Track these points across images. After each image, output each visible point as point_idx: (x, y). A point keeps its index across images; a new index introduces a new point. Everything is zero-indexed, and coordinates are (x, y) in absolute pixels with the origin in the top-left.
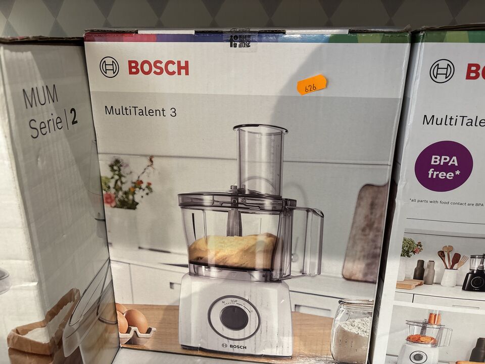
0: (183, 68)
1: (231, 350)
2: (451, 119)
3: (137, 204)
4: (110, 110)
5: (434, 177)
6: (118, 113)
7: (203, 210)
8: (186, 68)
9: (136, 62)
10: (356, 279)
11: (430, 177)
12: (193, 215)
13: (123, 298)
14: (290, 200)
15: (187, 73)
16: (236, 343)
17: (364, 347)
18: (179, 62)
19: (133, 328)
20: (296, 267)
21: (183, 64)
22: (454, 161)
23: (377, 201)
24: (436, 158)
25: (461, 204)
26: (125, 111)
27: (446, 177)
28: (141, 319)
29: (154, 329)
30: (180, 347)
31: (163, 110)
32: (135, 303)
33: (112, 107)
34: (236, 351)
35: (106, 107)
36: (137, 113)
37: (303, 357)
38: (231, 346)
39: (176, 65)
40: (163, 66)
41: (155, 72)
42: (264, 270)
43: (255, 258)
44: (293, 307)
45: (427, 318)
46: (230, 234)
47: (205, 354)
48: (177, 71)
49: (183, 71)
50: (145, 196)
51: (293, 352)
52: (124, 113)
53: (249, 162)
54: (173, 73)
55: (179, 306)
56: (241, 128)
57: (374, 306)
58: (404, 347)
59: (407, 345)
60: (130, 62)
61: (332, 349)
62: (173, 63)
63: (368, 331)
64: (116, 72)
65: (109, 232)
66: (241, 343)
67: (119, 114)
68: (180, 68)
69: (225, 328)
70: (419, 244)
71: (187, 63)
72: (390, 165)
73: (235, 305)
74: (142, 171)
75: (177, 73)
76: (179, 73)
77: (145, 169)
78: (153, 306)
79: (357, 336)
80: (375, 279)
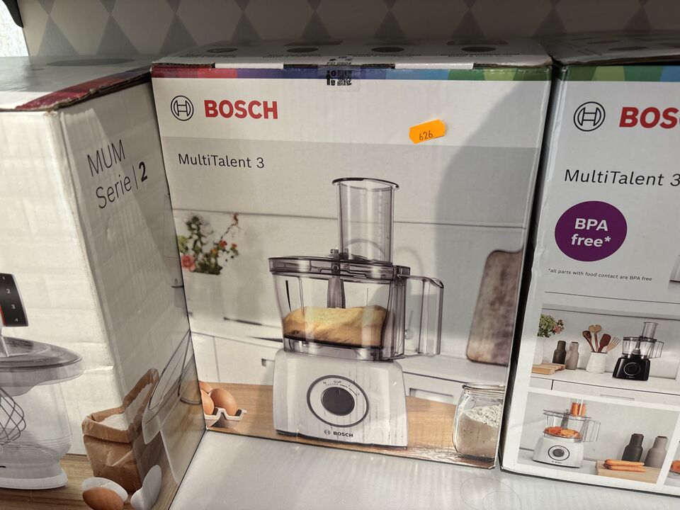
0: (270, 110)
1: (335, 438)
2: (600, 174)
3: (221, 268)
4: (183, 159)
5: (579, 244)
6: (194, 162)
7: (298, 277)
8: (274, 109)
9: (214, 103)
10: (483, 361)
11: (573, 243)
12: (287, 282)
13: (207, 376)
14: (402, 267)
15: (275, 116)
16: (341, 430)
17: (493, 439)
18: (265, 103)
19: (220, 410)
20: (410, 345)
21: (270, 106)
22: (603, 226)
23: (508, 270)
24: (582, 222)
25: (612, 277)
26: (202, 160)
27: (593, 244)
28: (229, 399)
29: (243, 411)
30: (275, 432)
31: (248, 160)
32: (222, 381)
33: (187, 155)
34: (341, 438)
35: (180, 155)
36: (217, 163)
37: (420, 448)
38: (335, 433)
39: (262, 106)
40: (246, 107)
41: (237, 115)
42: (372, 347)
43: (361, 334)
44: (407, 390)
45: (569, 408)
46: (331, 305)
47: (304, 441)
48: (263, 114)
49: (271, 114)
50: (230, 259)
51: (409, 442)
52: (202, 162)
53: (352, 222)
54: (259, 116)
55: (272, 386)
56: (343, 182)
57: (505, 392)
58: (540, 441)
59: (545, 438)
60: (207, 102)
61: (455, 440)
62: (259, 104)
63: (498, 420)
64: (190, 114)
65: (189, 299)
66: (347, 430)
67: (196, 163)
68: (267, 110)
69: (327, 412)
70: (560, 323)
71: (275, 103)
72: (525, 229)
73: (339, 386)
74: (226, 230)
75: (263, 116)
76: (266, 116)
77: (229, 228)
78: (242, 384)
79: (484, 427)
80: (506, 362)
